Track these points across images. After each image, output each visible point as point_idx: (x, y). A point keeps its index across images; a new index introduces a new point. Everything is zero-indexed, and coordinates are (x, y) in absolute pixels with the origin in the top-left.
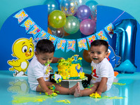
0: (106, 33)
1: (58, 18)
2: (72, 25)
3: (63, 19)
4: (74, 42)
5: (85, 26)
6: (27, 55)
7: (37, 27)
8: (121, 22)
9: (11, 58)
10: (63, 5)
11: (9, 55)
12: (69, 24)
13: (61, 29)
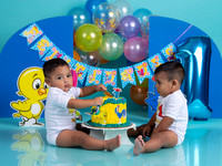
0: (164, 57)
1: (90, 35)
2: (111, 47)
3: (98, 38)
4: (115, 73)
5: (132, 47)
6: (40, 93)
7: (56, 51)
8: (187, 41)
9: (16, 98)
10: (98, 17)
11: (12, 93)
12: (108, 45)
13: (96, 53)
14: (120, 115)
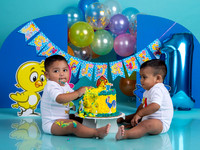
0: (150, 53)
1: (82, 32)
2: (102, 43)
3: (89, 34)
4: (106, 66)
5: (121, 43)
6: (37, 86)
7: (52, 46)
8: (172, 37)
9: (15, 90)
10: (90, 15)
12: (99, 41)
13: (88, 48)
14: (110, 106)
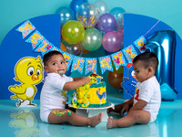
0: (136, 48)
1: (74, 30)
2: (92, 40)
3: (80, 32)
4: (95, 61)
5: (109, 40)
6: (34, 79)
7: (46, 43)
8: (156, 34)
9: (14, 83)
10: (81, 14)
11: (10, 79)
12: (89, 38)
13: (79, 45)
14: (101, 97)
